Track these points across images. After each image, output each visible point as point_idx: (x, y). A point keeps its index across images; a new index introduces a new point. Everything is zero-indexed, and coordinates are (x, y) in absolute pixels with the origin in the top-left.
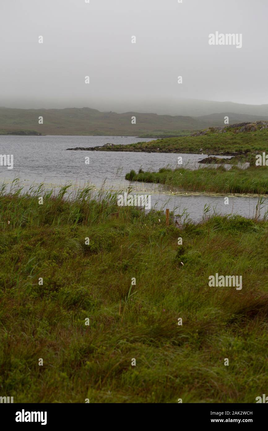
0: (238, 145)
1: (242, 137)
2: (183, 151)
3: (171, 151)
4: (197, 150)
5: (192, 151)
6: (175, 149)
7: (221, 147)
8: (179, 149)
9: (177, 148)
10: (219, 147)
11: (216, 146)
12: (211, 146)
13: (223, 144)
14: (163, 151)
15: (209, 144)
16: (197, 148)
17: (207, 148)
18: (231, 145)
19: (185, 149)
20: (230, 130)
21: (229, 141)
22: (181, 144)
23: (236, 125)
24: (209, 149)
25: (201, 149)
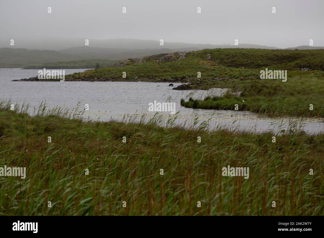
0: (169, 73)
1: (170, 66)
2: (119, 79)
3: (109, 80)
4: (132, 78)
5: (129, 79)
6: (112, 78)
7: (154, 75)
8: (115, 78)
9: (113, 77)
10: (152, 75)
11: (150, 74)
12: (145, 74)
13: (155, 72)
14: (100, 80)
15: (141, 72)
16: (132, 76)
17: (141, 76)
18: (163, 73)
19: (120, 78)
20: (149, 60)
21: (160, 69)
22: (115, 74)
23: (155, 56)
24: (143, 77)
25: (136, 78)
